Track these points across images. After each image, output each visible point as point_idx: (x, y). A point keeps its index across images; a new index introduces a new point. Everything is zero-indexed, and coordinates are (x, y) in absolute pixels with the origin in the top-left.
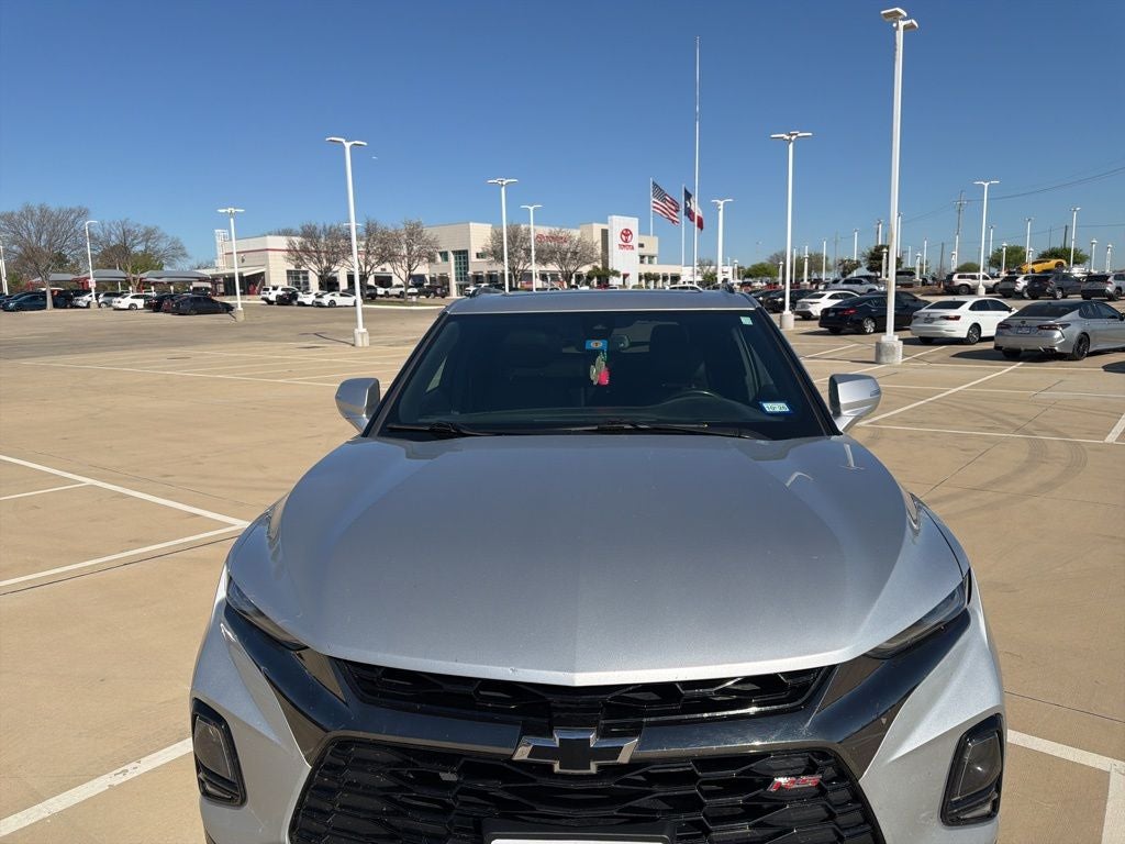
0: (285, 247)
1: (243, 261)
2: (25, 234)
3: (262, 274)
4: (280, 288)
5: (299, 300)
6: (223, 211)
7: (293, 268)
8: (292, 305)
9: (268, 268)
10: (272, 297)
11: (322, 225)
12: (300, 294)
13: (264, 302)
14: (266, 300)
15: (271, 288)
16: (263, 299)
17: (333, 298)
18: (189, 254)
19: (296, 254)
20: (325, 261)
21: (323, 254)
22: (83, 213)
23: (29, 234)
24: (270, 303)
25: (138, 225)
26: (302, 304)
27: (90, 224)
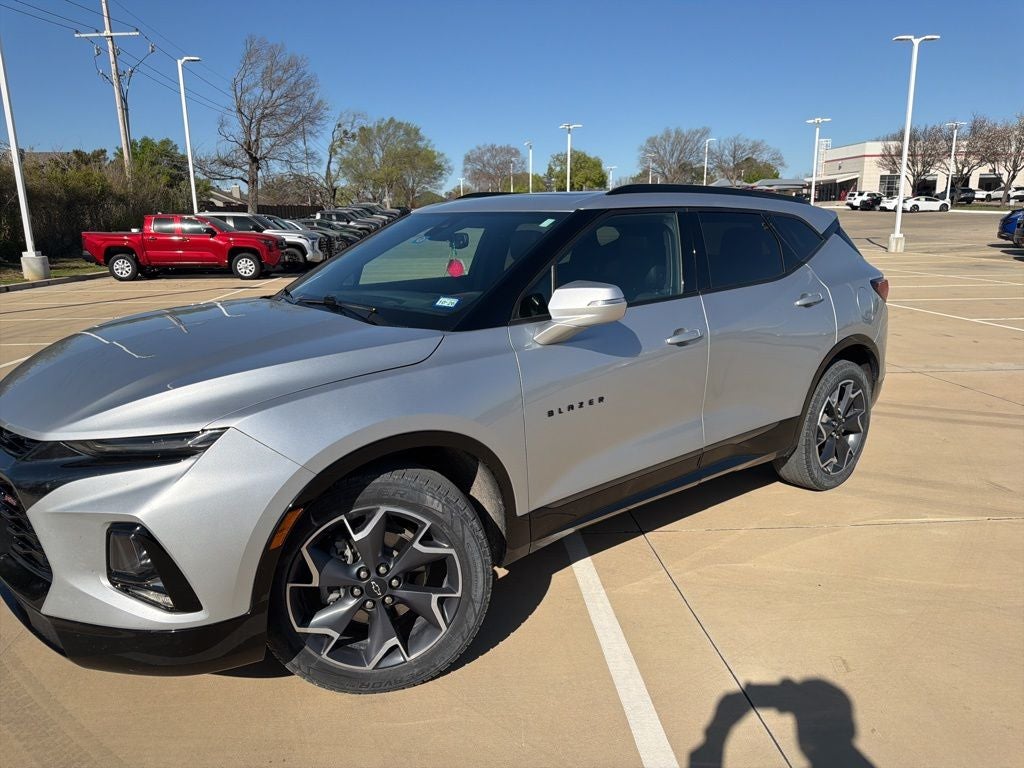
0: (880, 152)
1: (840, 167)
2: (662, 153)
3: (856, 179)
4: (866, 194)
5: (882, 205)
6: (812, 121)
7: (888, 173)
8: (875, 210)
9: (862, 175)
10: (857, 202)
11: (923, 128)
12: (885, 199)
13: (848, 208)
14: (851, 205)
15: (857, 193)
16: (848, 204)
17: (917, 203)
18: (786, 163)
19: (891, 159)
20: (920, 165)
21: (919, 158)
22: (706, 133)
23: (665, 154)
24: (854, 208)
25: (747, 140)
26: (884, 209)
27: (710, 141)
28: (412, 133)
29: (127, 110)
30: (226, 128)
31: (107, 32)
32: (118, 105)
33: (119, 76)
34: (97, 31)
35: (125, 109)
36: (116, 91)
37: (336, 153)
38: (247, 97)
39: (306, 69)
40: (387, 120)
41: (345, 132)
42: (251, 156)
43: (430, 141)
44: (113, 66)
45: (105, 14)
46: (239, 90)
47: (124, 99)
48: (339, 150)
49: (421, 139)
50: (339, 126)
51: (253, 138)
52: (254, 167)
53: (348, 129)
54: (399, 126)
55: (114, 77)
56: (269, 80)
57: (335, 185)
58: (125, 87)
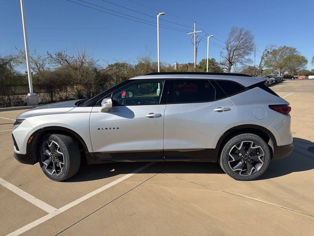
28: (293, 50)
29: (197, 52)
30: (222, 54)
31: (195, 32)
32: (195, 51)
33: (196, 43)
34: (192, 32)
35: (196, 52)
36: (195, 47)
37: (264, 59)
38: (230, 44)
39: (251, 34)
40: (283, 46)
41: (268, 52)
42: (229, 61)
43: (299, 52)
44: (195, 40)
45: (195, 27)
46: (228, 43)
47: (196, 49)
48: (265, 58)
49: (296, 52)
50: (266, 50)
51: (231, 56)
52: (230, 65)
53: (269, 50)
54: (287, 48)
55: (195, 43)
56: (238, 38)
57: (263, 69)
58: (197, 46)
